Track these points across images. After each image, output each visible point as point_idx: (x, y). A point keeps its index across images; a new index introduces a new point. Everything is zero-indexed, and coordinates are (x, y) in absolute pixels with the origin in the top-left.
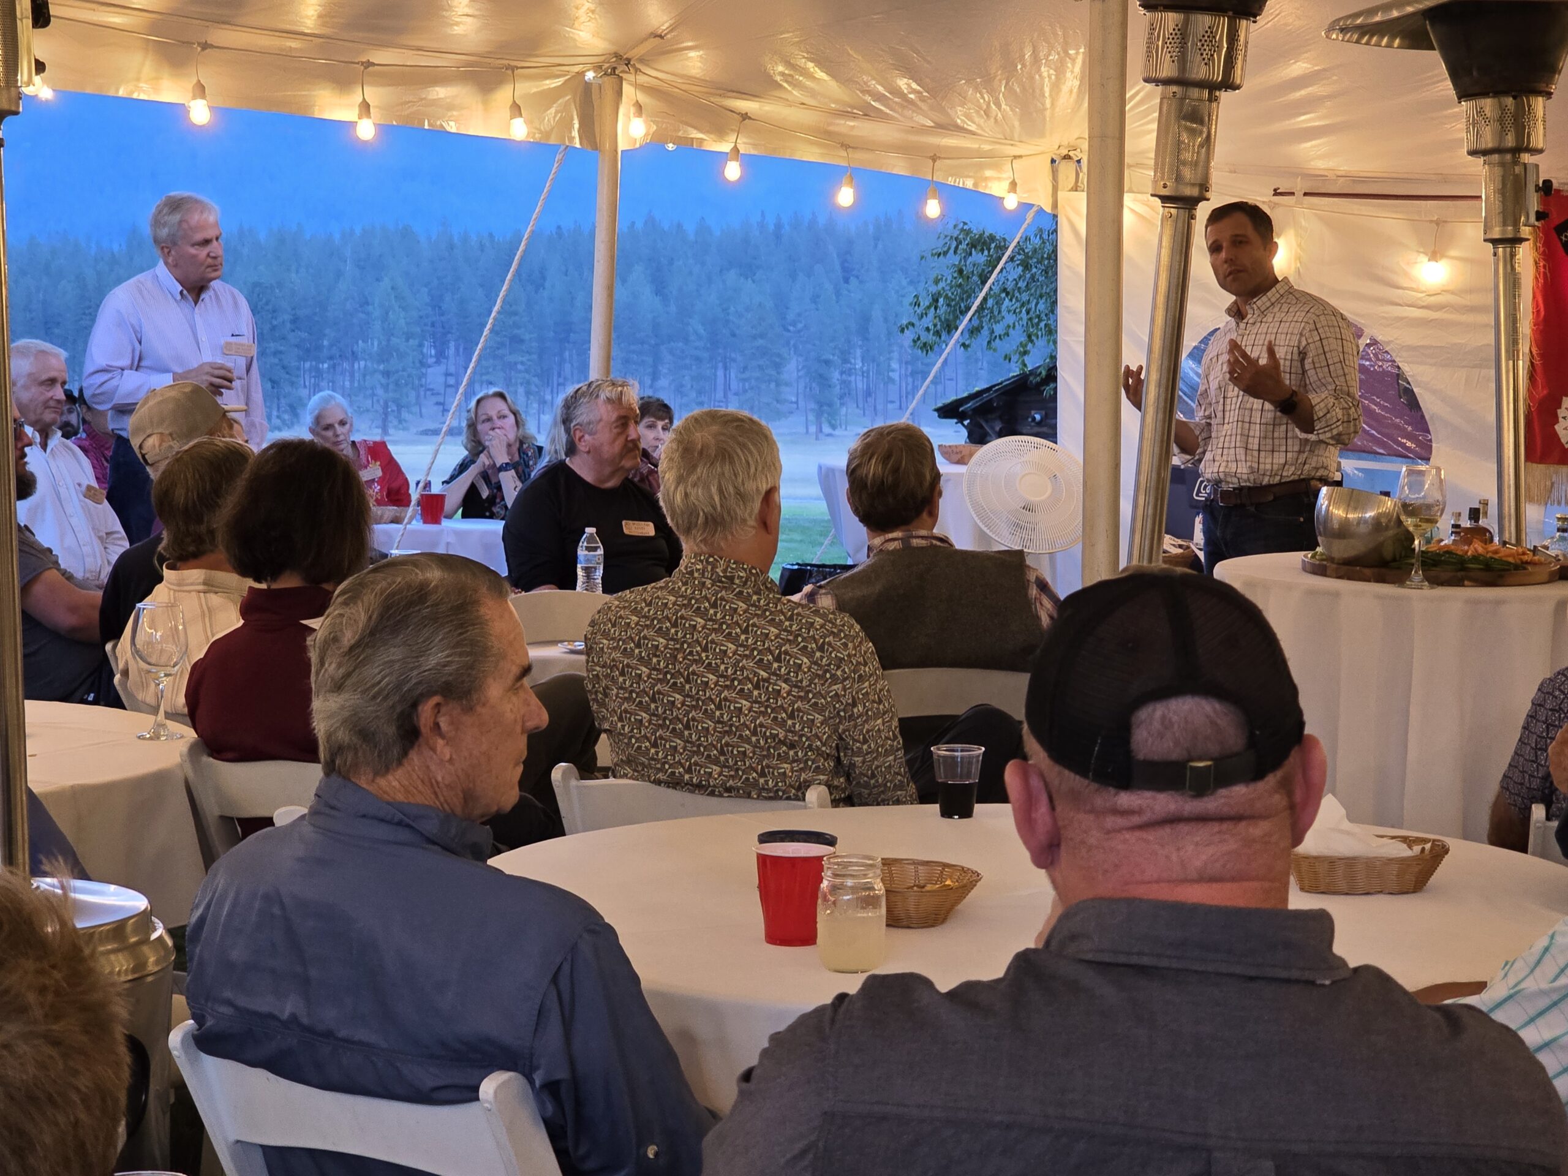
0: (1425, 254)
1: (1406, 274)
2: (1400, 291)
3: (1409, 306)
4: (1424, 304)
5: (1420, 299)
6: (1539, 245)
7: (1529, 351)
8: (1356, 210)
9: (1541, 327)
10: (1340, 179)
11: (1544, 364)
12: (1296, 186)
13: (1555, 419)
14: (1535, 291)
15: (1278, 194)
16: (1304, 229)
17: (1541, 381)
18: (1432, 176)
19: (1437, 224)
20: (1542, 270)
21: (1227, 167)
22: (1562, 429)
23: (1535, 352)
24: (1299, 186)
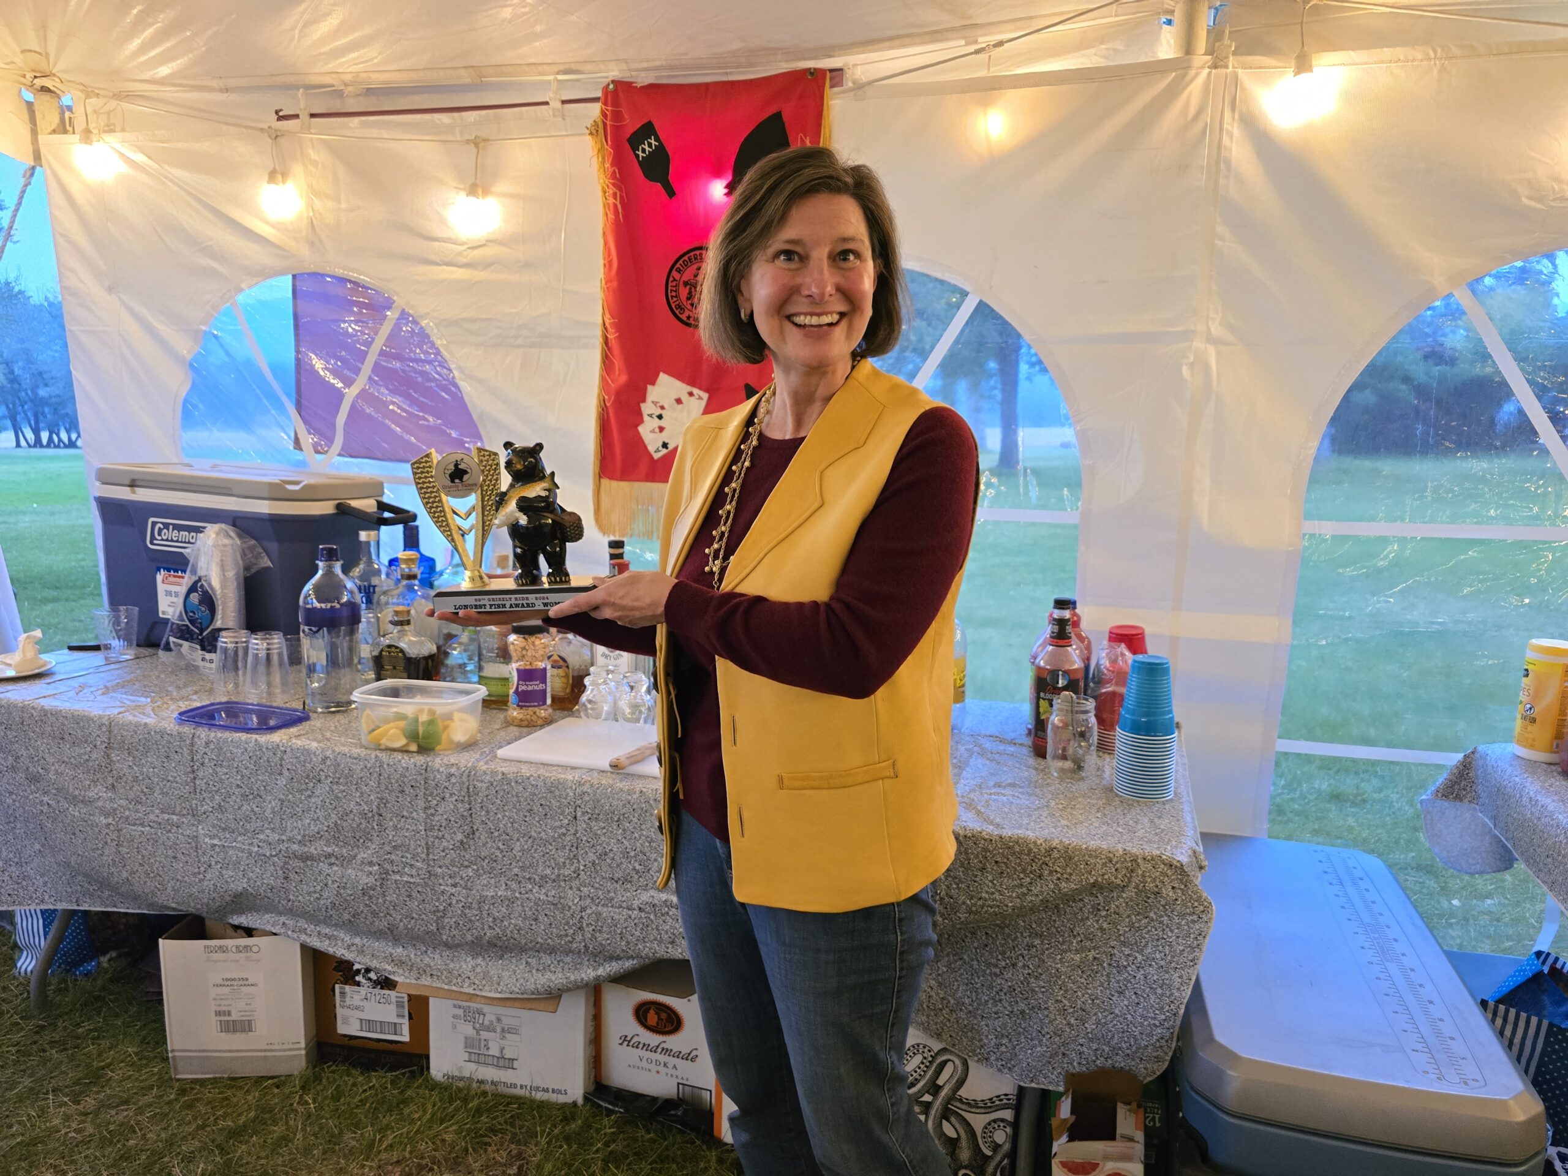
0: (464, 189)
1: (442, 221)
2: (436, 244)
3: (449, 264)
4: (464, 260)
5: (460, 254)
6: (607, 165)
7: (600, 321)
8: (375, 133)
9: (615, 284)
10: (350, 89)
11: (621, 338)
12: (301, 103)
13: (638, 417)
14: (604, 233)
15: (281, 118)
16: (315, 163)
17: (618, 362)
18: (463, 72)
19: (476, 145)
20: (611, 200)
21: (215, 83)
22: (647, 431)
23: (607, 322)
24: (302, 105)
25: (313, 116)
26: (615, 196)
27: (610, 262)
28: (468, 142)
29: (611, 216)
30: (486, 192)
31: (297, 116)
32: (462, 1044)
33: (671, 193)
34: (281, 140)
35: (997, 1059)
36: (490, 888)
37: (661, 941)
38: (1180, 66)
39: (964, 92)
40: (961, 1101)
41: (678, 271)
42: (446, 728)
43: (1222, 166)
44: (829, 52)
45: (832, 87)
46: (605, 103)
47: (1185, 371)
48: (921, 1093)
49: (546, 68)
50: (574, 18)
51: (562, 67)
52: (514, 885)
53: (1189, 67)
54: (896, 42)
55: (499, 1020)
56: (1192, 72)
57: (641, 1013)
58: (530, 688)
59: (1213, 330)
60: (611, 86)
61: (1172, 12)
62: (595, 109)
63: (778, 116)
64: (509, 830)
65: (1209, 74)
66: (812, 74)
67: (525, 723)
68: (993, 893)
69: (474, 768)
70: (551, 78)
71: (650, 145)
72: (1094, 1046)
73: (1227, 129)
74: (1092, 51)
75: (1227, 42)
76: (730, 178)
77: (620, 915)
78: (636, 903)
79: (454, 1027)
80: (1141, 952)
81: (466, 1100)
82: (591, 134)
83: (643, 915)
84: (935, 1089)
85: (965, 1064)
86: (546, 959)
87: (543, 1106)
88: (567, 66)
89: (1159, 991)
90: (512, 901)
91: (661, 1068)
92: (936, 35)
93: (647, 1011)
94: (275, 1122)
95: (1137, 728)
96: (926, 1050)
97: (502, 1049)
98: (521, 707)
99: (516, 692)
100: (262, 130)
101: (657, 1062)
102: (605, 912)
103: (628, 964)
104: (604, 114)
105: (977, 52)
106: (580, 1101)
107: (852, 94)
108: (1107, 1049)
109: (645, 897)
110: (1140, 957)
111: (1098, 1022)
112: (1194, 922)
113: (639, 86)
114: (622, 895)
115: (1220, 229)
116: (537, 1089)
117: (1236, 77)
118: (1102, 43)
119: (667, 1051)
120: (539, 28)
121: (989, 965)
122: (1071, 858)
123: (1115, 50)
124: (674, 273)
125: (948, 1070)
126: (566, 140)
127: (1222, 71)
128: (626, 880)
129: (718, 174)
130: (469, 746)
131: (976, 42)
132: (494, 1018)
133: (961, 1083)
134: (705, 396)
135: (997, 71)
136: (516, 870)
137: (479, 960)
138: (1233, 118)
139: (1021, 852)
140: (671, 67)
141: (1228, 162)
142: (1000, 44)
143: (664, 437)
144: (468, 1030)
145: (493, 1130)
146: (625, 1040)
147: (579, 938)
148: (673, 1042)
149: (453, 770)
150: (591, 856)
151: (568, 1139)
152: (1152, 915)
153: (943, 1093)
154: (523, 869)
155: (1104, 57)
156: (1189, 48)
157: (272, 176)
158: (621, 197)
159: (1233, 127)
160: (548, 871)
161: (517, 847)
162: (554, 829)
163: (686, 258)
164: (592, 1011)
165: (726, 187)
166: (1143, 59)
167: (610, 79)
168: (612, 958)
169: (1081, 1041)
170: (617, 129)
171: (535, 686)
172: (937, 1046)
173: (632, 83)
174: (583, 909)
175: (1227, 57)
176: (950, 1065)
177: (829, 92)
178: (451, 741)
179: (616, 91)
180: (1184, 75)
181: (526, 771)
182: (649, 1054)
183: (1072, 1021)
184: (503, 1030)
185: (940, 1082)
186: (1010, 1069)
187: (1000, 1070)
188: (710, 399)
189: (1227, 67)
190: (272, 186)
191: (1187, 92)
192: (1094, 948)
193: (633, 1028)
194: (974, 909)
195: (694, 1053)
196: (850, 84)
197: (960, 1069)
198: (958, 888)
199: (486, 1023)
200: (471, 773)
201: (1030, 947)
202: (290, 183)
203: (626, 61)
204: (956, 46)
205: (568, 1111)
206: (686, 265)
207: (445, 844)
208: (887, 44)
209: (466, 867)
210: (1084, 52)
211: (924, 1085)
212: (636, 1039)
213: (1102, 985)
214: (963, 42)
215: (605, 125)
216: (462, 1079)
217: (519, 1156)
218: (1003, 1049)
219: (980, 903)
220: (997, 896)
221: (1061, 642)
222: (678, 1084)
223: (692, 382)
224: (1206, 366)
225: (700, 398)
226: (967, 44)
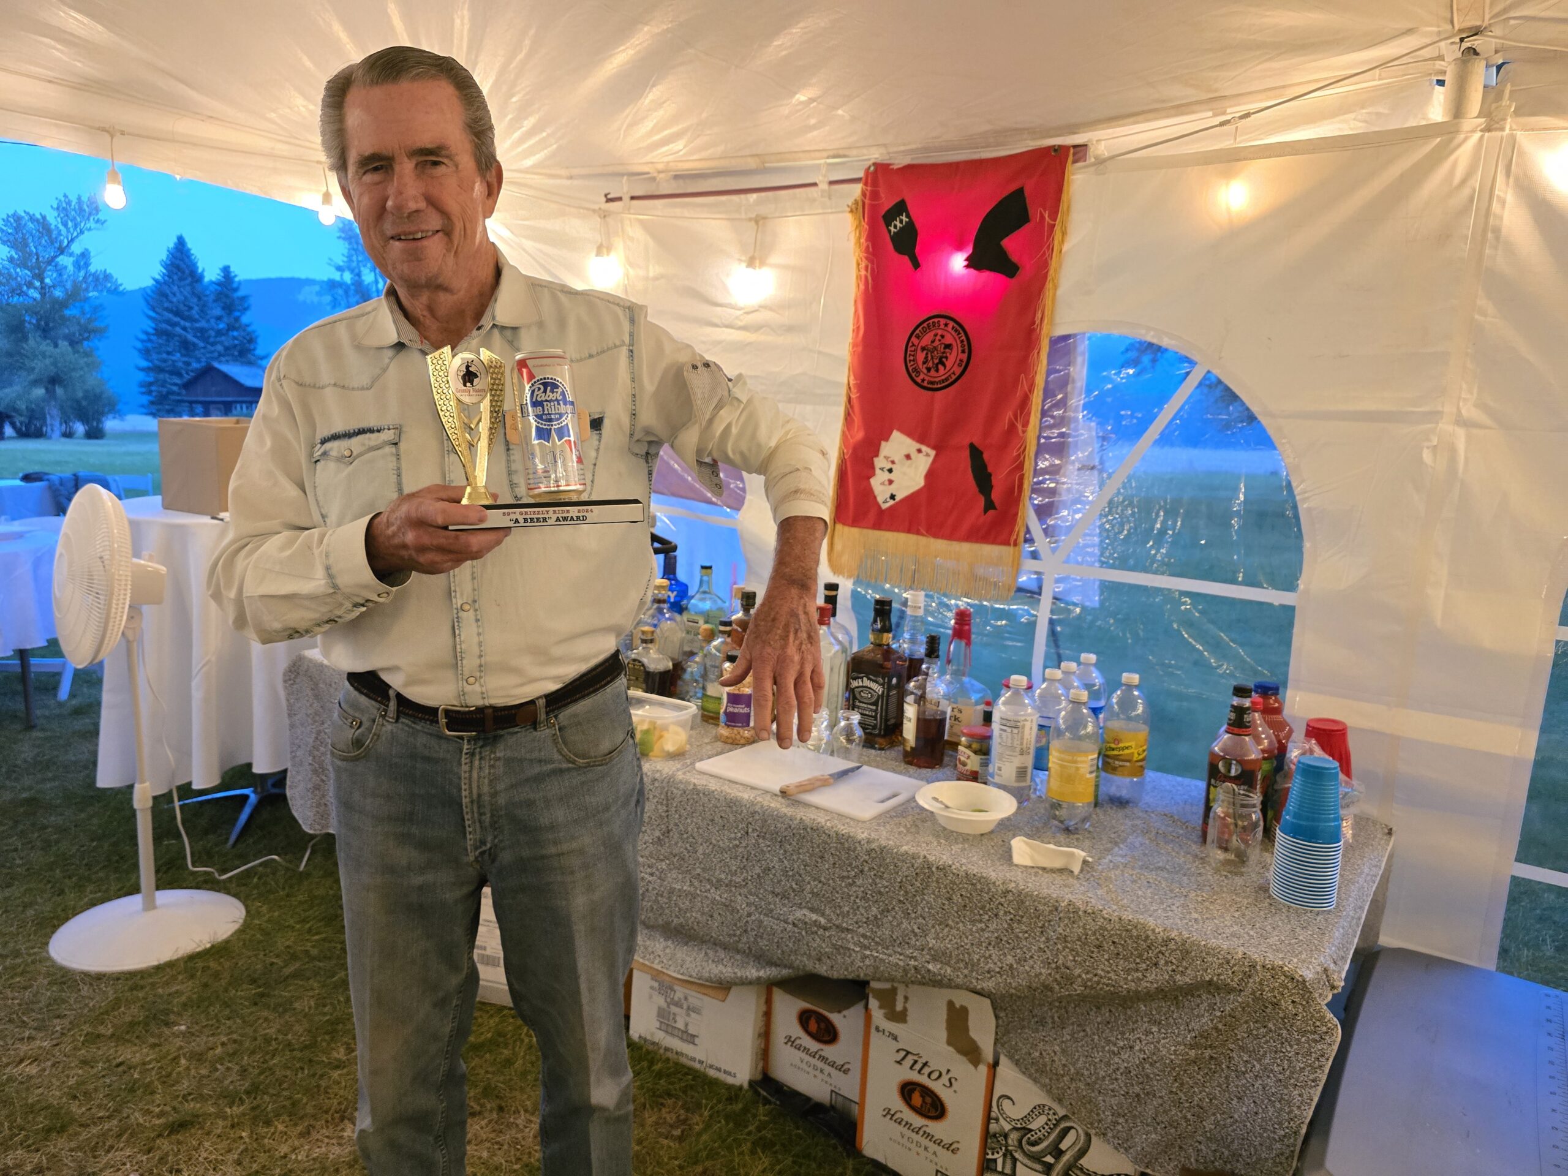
0: (745, 262)
2: (719, 309)
3: (727, 326)
4: (740, 324)
5: (737, 318)
6: (863, 240)
7: (846, 381)
8: (678, 211)
9: (860, 349)
10: (662, 176)
11: (861, 398)
12: (623, 188)
13: (871, 470)
14: (856, 302)
15: (609, 200)
16: (632, 239)
17: (857, 419)
18: (749, 160)
19: (757, 222)
20: (863, 273)
21: (563, 172)
22: (878, 483)
23: (852, 382)
24: (625, 189)
25: (633, 198)
26: (866, 268)
27: (858, 328)
28: (750, 220)
29: (862, 287)
30: (763, 263)
31: (620, 199)
32: (654, 1013)
33: (917, 265)
34: (607, 219)
35: (1114, 1137)
36: (677, 881)
37: (810, 956)
38: (1448, 131)
39: (1207, 163)
40: (1081, 1170)
41: (918, 337)
42: (661, 737)
43: (1490, 235)
44: (1073, 129)
45: (1074, 162)
46: (866, 184)
47: (1427, 456)
48: (1044, 1153)
49: (818, 154)
50: (840, 112)
51: (831, 153)
52: (696, 883)
53: (1457, 132)
54: (1140, 118)
55: (686, 999)
56: (1462, 136)
57: (804, 1018)
58: (736, 711)
59: (1464, 412)
60: (872, 169)
61: (1445, 73)
62: (857, 189)
63: (1020, 191)
64: (695, 835)
65: (1482, 137)
66: (1055, 150)
67: (730, 741)
68: (1108, 972)
69: (673, 776)
70: (822, 161)
71: (901, 222)
72: (1214, 1147)
73: (1498, 197)
74: (1352, 116)
75: (1505, 102)
76: (971, 251)
77: (778, 927)
78: (791, 918)
79: (651, 997)
80: (1259, 1061)
81: (652, 1063)
82: (851, 211)
83: (796, 930)
84: (1058, 1153)
85: (1088, 1136)
86: (722, 954)
87: (714, 1083)
88: (835, 152)
89: (1278, 1105)
90: (694, 896)
91: (818, 1073)
92: (1182, 108)
93: (808, 1018)
94: (506, 1045)
95: (1295, 831)
96: (1051, 1112)
97: (687, 1025)
98: (728, 726)
99: (725, 712)
100: (594, 211)
101: (815, 1068)
102: (766, 921)
103: (785, 972)
104: (864, 194)
105: (1222, 124)
106: (746, 1085)
107: (1092, 169)
108: (1226, 1153)
109: (799, 914)
110: (1258, 1067)
111: (1217, 1123)
112: (1315, 1041)
113: (895, 167)
114: (781, 909)
115: (1482, 302)
116: (711, 1066)
117: (1513, 139)
118: (1363, 108)
119: (823, 1059)
120: (813, 121)
121: (1108, 1042)
122: (1188, 952)
123: (1377, 114)
124: (913, 339)
125: (1070, 1138)
126: (831, 217)
127: (1499, 134)
128: (784, 896)
129: (959, 248)
130: (677, 756)
131: (1224, 113)
132: (682, 997)
133: (1083, 1152)
134: (933, 453)
135: (1244, 142)
136: (699, 871)
137: (669, 943)
138: (1508, 184)
139: (1138, 937)
140: (926, 149)
141: (1497, 231)
142: (1247, 115)
143: (892, 489)
144: (660, 1001)
145: (669, 1095)
146: (790, 1040)
147: (744, 939)
148: (829, 1051)
149: (657, 775)
150: (757, 870)
151: (727, 1118)
152: (1270, 1025)
153: (1066, 1158)
154: (704, 870)
155: (1366, 122)
156: (1458, 110)
157: (599, 252)
158: (873, 270)
159: (1506, 192)
160: (723, 876)
161: (700, 851)
162: (730, 840)
163: (925, 325)
164: (763, 1008)
165: (967, 260)
166: (1412, 123)
167: (871, 162)
168: (771, 963)
169: (1200, 1138)
170: (874, 208)
171: (741, 709)
172: (1061, 1112)
173: (889, 165)
174: (749, 915)
175: (1505, 119)
176: (1073, 1132)
177: (1070, 167)
178: (663, 750)
179: (876, 171)
180: (1451, 140)
181: (713, 785)
182: (807, 1058)
183: (1189, 1116)
184: (688, 1008)
185: (1063, 1146)
186: (1126, 1149)
187: (1116, 1148)
188: (936, 455)
189: (1502, 129)
190: (599, 258)
191: (1452, 158)
192: (1210, 1047)
193: (797, 1031)
194: (1089, 984)
195: (846, 1067)
196: (1093, 160)
197: (1083, 1137)
198: (1074, 960)
199: (676, 999)
200: (670, 781)
201: (1148, 1033)
202: (613, 254)
203: (885, 145)
204: (1204, 118)
205: (733, 1093)
206: (925, 332)
207: (646, 838)
208: (1131, 120)
209: (662, 860)
210: (1342, 117)
211: (1047, 1147)
212: (798, 1042)
213: (1219, 1085)
214: (1210, 114)
215: (864, 204)
216: (653, 1043)
217: (684, 1122)
218: (1119, 1127)
219: (1096, 979)
220: (1112, 975)
221: (1236, 730)
222: (832, 1091)
223: (921, 440)
224: (1453, 450)
225: (928, 455)
226: (1215, 115)
